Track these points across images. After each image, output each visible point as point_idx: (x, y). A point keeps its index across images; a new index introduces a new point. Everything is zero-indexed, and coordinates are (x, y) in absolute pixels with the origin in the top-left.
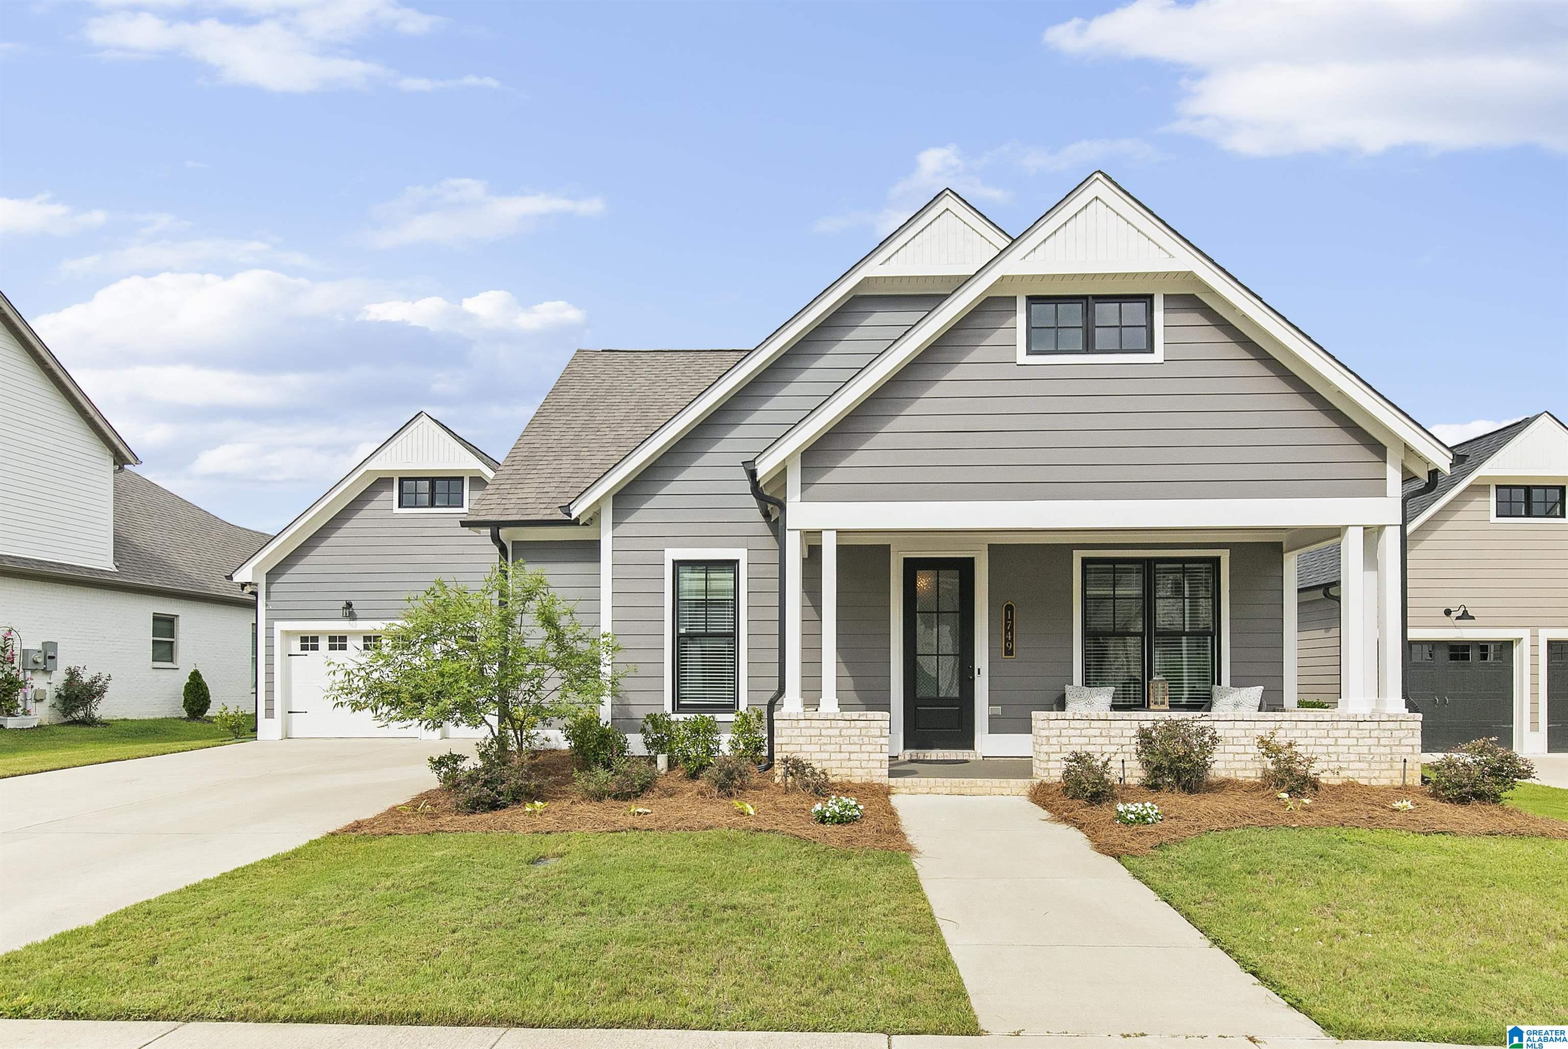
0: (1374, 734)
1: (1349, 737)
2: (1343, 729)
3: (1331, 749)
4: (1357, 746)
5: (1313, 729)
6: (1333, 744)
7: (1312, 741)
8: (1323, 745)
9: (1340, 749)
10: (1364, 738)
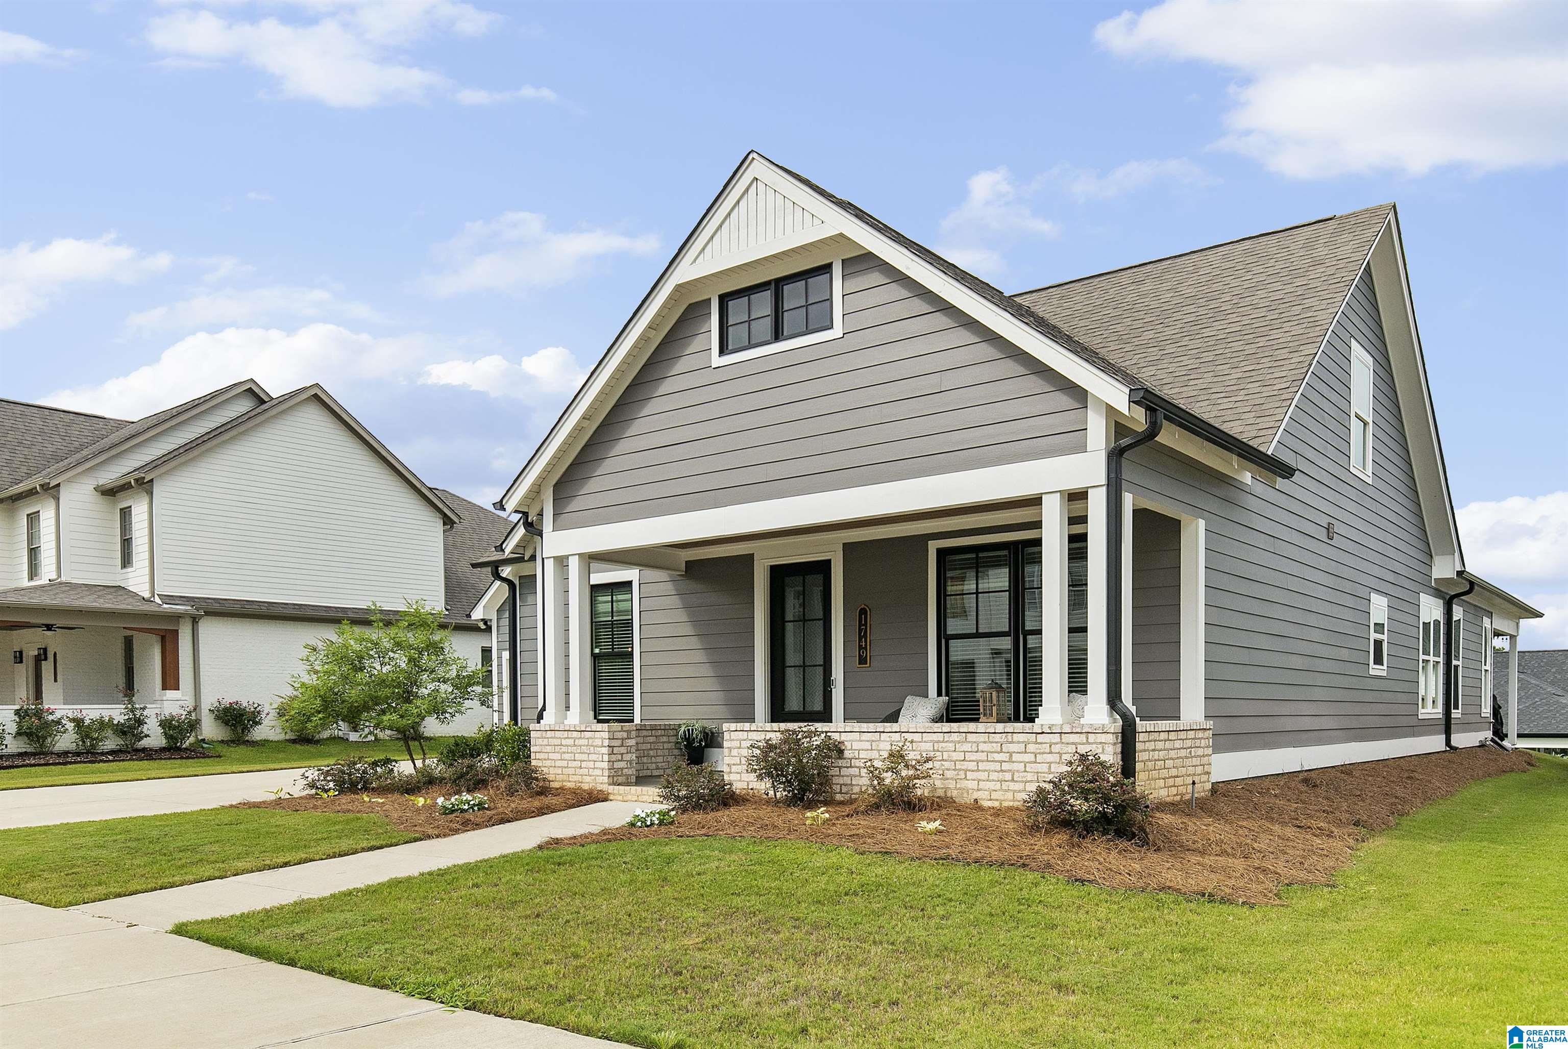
0: (1055, 749)
1: (1026, 752)
2: (1019, 742)
3: (1005, 766)
4: (1035, 762)
5: (985, 742)
6: (1007, 759)
7: (983, 756)
8: (996, 761)
9: (1015, 766)
10: (1043, 753)
